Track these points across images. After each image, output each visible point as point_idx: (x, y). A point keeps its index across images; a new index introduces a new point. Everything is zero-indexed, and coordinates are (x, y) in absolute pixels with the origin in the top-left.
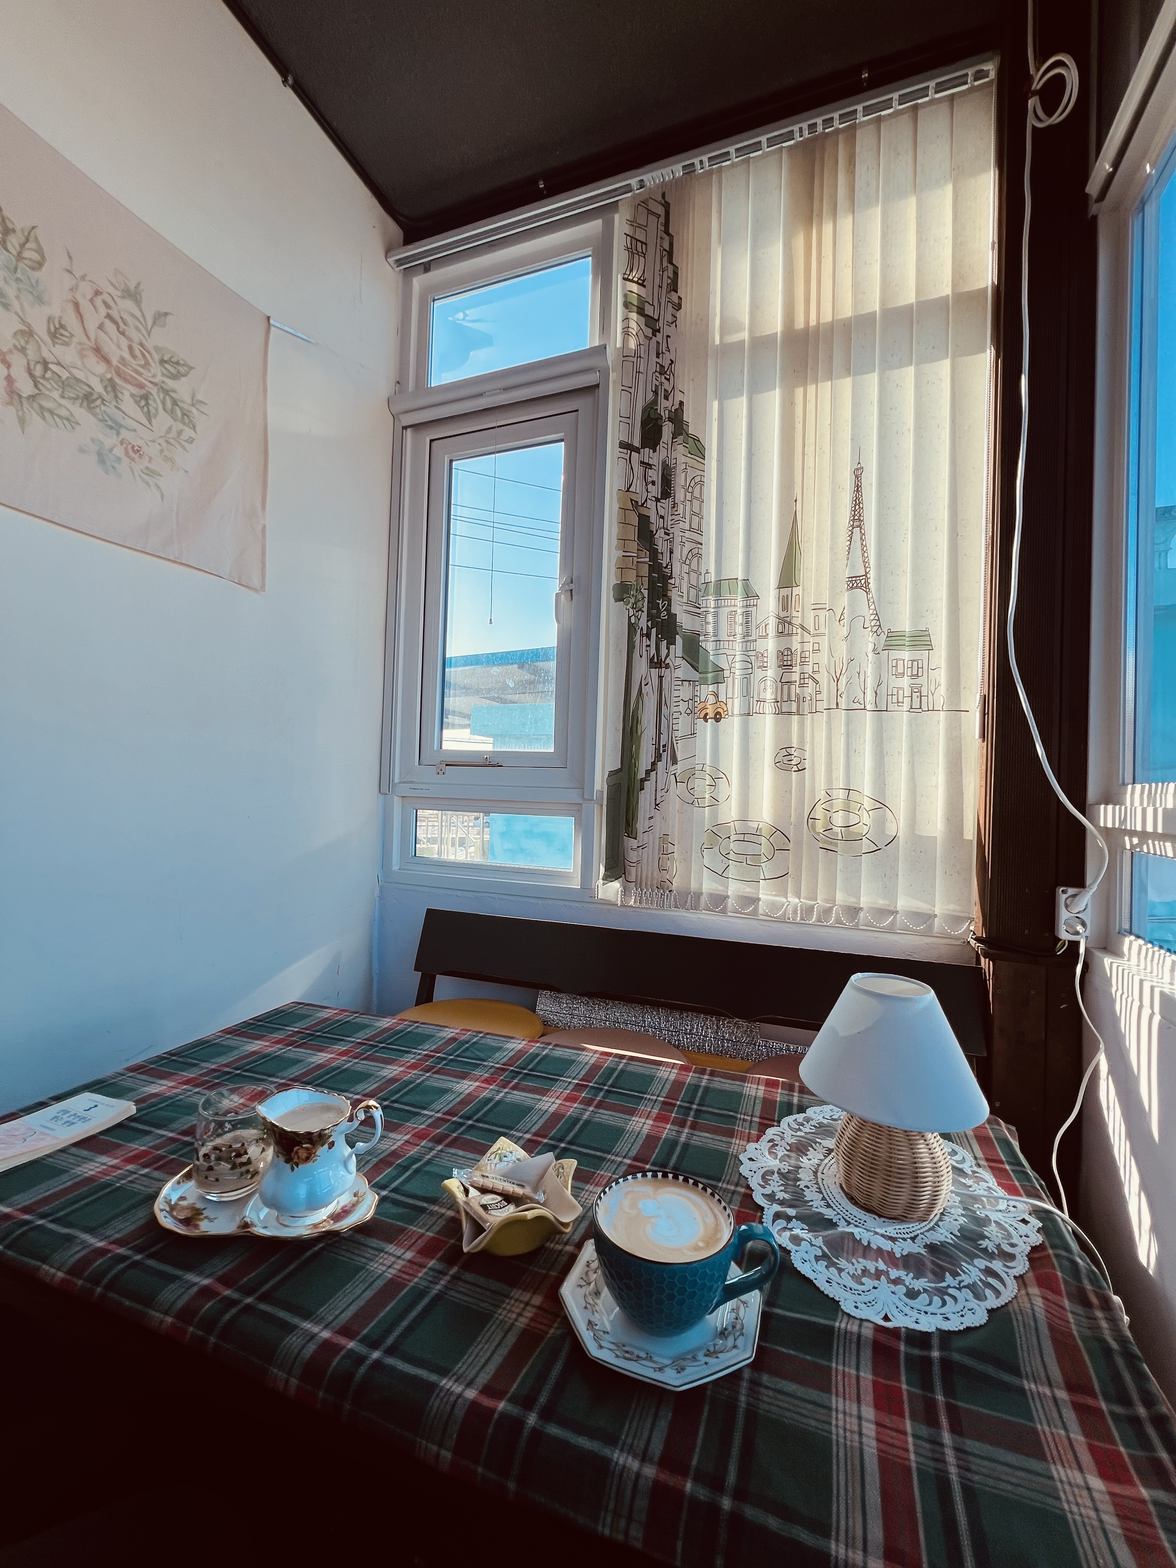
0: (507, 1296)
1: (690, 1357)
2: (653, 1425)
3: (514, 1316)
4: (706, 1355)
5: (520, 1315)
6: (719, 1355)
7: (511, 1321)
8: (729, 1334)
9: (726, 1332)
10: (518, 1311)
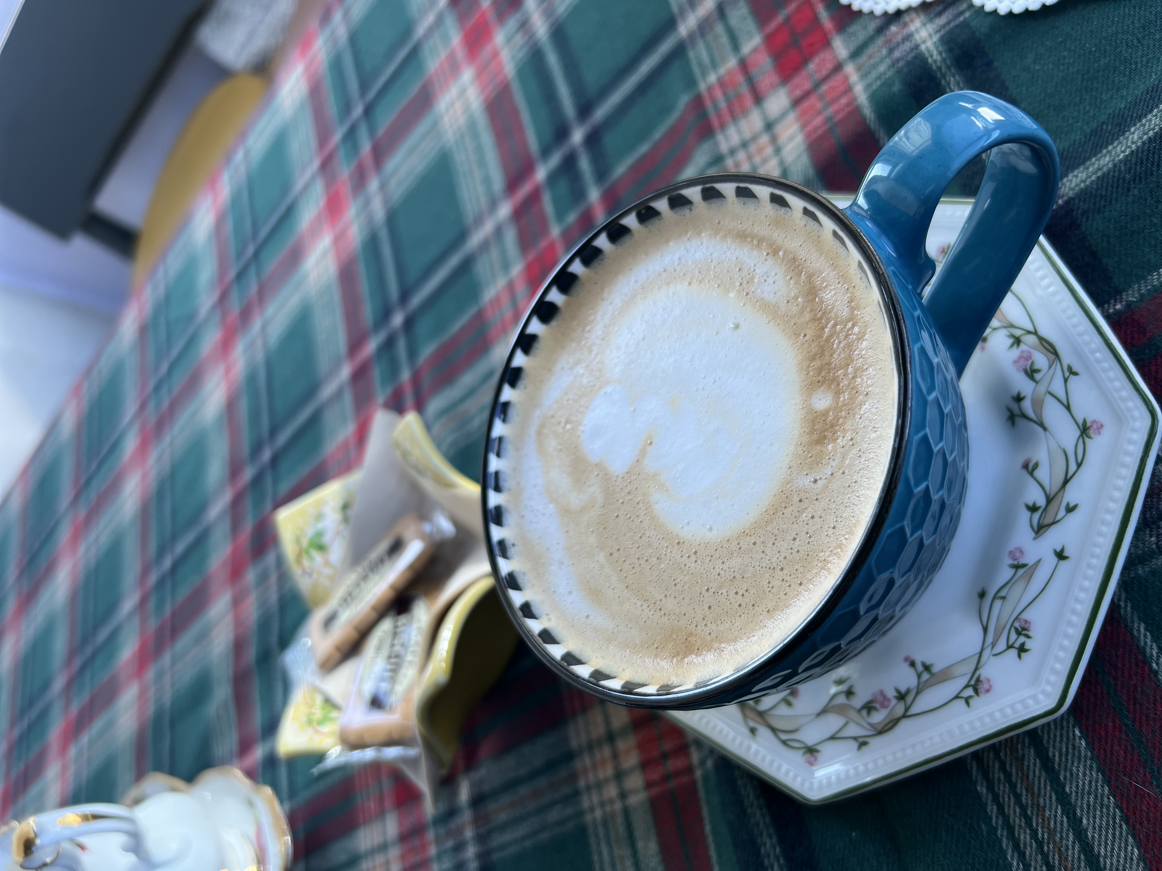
0: (569, 756)
1: (1006, 573)
2: (1064, 800)
3: (611, 791)
4: (1040, 529)
5: (619, 776)
6: (1071, 496)
7: (618, 806)
8: (1038, 404)
9: (1027, 406)
10: (609, 771)
